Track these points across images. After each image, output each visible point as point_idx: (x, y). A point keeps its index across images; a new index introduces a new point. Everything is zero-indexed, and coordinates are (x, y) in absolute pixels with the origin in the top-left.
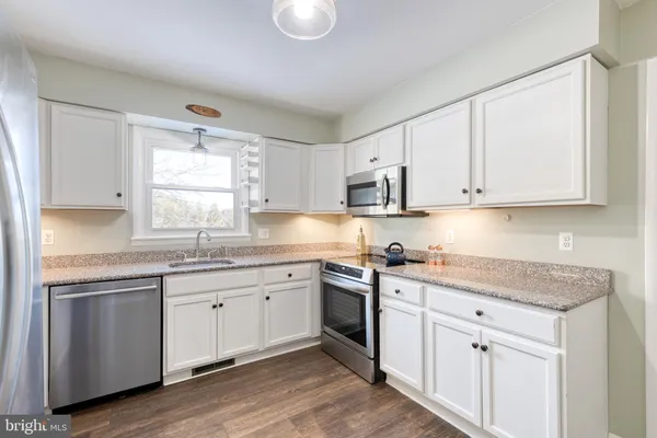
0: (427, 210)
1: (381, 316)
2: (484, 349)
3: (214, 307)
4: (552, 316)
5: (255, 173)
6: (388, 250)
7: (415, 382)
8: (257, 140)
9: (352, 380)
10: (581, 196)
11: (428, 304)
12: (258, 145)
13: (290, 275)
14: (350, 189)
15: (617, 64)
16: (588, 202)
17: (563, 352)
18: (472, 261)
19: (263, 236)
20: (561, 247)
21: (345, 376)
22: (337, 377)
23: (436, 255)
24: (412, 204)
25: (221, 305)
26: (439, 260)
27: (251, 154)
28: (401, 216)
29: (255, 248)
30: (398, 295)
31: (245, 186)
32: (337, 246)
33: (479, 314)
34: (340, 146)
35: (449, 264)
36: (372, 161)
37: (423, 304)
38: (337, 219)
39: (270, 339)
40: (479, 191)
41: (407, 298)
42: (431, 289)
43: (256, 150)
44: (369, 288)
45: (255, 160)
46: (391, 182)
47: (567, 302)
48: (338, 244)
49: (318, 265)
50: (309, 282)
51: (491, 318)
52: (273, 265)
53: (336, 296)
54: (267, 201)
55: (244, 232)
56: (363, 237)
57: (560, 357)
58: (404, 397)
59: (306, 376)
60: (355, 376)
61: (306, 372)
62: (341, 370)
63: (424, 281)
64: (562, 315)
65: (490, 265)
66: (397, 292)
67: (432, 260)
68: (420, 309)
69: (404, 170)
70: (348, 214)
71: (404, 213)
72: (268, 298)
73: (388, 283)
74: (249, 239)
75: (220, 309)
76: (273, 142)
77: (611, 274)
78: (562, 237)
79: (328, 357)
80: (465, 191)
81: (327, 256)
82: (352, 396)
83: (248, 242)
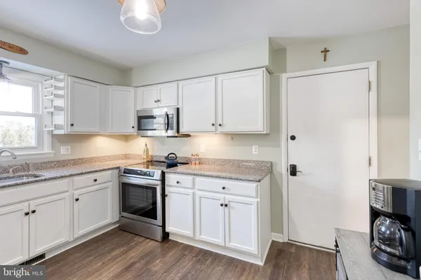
0: (191, 134)
1: (167, 199)
2: (226, 205)
3: (27, 214)
4: (254, 185)
5: (60, 103)
6: (167, 158)
7: (189, 233)
8: (62, 77)
9: (147, 243)
10: (262, 130)
11: (197, 187)
12: (63, 81)
13: (96, 180)
14: (140, 119)
15: (273, 73)
16: (265, 133)
17: (259, 200)
18: (214, 161)
19: (65, 152)
20: (254, 153)
21: (142, 242)
22: (137, 244)
23: (196, 159)
24: (183, 130)
25: (34, 212)
26: (197, 162)
27: (56, 88)
28: (176, 137)
29: (58, 162)
30: (179, 185)
31: (48, 113)
32: (126, 157)
33: (224, 188)
34: (132, 89)
35: (202, 164)
36: (156, 102)
37: (193, 188)
38: (126, 138)
39: (79, 231)
40: (220, 125)
41: (183, 185)
42: (198, 179)
43: (61, 84)
44: (159, 183)
45: (61, 92)
46: (170, 116)
47: (260, 178)
48: (126, 155)
49: (117, 171)
50: (110, 184)
51: (229, 190)
52: (82, 174)
53: (132, 191)
54: (72, 125)
55: (47, 150)
56: (147, 150)
57: (258, 202)
58: (182, 244)
59: (113, 249)
60: (149, 240)
61: (112, 247)
62: (137, 239)
63: (194, 175)
64: (258, 183)
65: (224, 163)
66: (178, 182)
67: (193, 162)
68: (192, 191)
69: (178, 109)
70: (138, 135)
71: (179, 135)
72: (77, 200)
73: (171, 178)
74: (52, 155)
75: (32, 216)
76: (78, 80)
77: (271, 163)
78: (254, 147)
79: (127, 234)
80: (213, 125)
81: (123, 164)
82: (150, 252)
83: (52, 157)
